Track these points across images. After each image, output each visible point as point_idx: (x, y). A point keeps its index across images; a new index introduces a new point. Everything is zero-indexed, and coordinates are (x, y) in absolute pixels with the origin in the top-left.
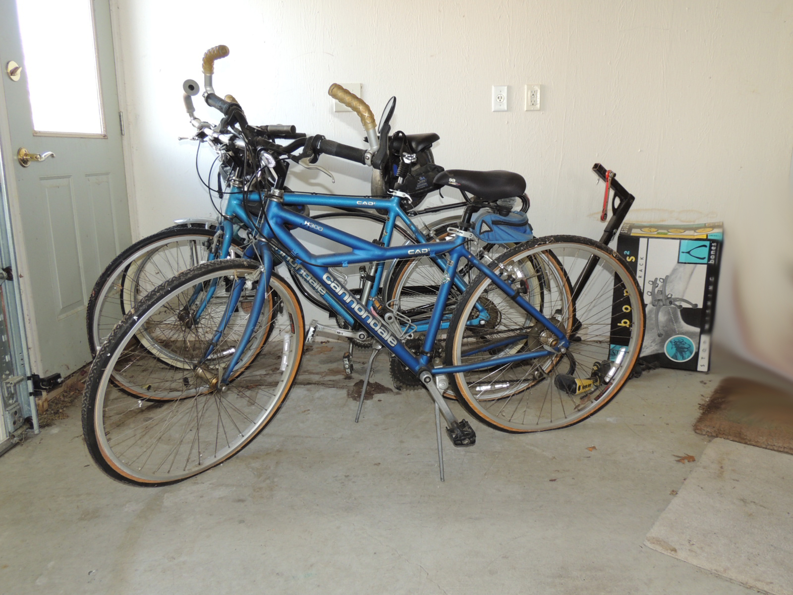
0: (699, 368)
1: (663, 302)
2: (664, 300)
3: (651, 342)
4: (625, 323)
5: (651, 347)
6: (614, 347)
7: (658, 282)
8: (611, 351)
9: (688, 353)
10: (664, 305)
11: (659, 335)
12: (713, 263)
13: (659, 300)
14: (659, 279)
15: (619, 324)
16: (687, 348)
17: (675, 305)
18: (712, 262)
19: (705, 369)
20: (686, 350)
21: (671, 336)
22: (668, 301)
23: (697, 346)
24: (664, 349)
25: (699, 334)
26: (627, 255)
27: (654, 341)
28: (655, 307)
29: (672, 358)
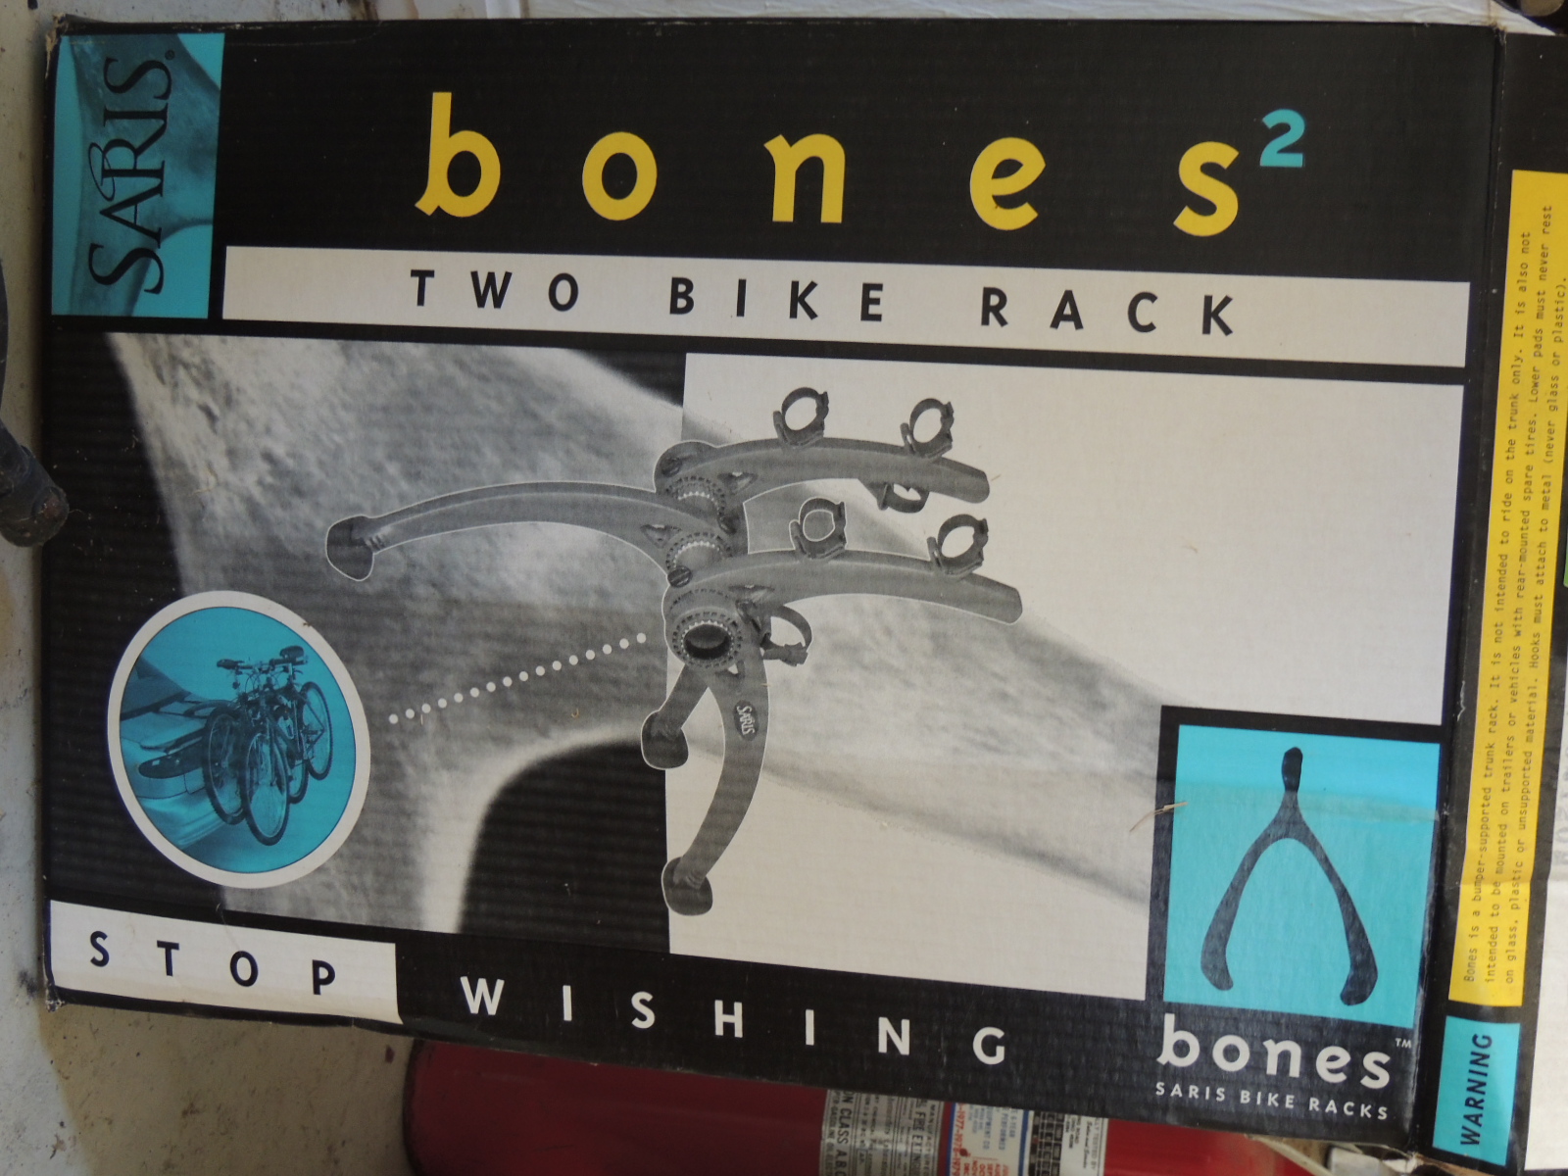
0: (72, 921)
1: (713, 560)
2: (732, 572)
3: (279, 450)
4: (464, 174)
5: (222, 463)
6: (197, 72)
7: (941, 506)
8: (155, 47)
9: (201, 817)
10: (679, 575)
11: (350, 539)
12: (1168, 1056)
13: (732, 523)
14: (977, 511)
15: (442, 104)
16: (245, 813)
17: (689, 690)
18: (1175, 1046)
19: (72, 968)
20: (229, 800)
21: (347, 661)
22: (723, 615)
23: (282, 909)
24: (209, 586)
25: (400, 921)
26: (1250, 139)
27: (290, 483)
28: (648, 482)
29: (140, 666)
